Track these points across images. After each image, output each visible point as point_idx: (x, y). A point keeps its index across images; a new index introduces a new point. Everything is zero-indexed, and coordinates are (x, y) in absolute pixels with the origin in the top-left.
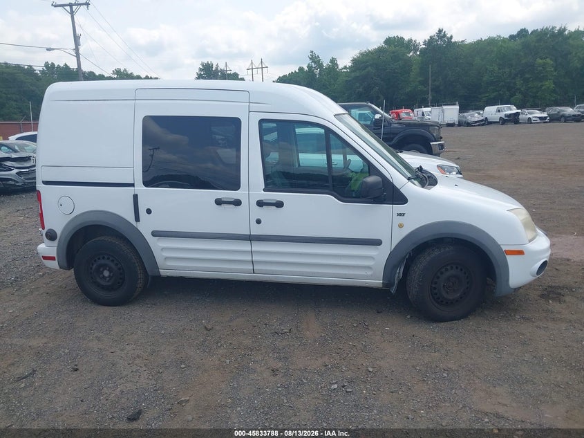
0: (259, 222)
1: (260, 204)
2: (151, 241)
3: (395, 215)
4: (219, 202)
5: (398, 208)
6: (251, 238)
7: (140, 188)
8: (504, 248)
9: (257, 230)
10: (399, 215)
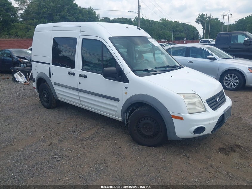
0: (80, 83)
1: (80, 76)
2: (54, 86)
3: (124, 88)
4: (69, 73)
5: (125, 84)
6: (78, 90)
7: (51, 65)
8: (171, 114)
9: (79, 87)
10: (126, 88)
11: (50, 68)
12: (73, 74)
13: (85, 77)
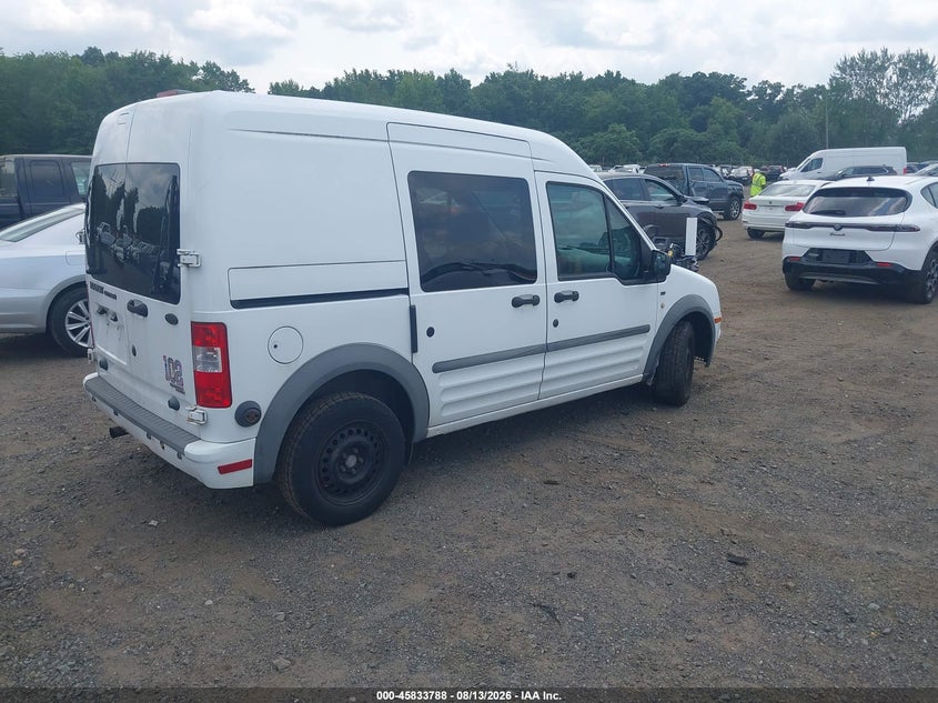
0: (556, 324)
1: (559, 298)
3: (659, 294)
4: (517, 303)
6: (547, 349)
7: (417, 294)
10: (662, 294)
11: (412, 310)
12: (535, 301)
13: (574, 297)
